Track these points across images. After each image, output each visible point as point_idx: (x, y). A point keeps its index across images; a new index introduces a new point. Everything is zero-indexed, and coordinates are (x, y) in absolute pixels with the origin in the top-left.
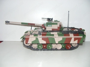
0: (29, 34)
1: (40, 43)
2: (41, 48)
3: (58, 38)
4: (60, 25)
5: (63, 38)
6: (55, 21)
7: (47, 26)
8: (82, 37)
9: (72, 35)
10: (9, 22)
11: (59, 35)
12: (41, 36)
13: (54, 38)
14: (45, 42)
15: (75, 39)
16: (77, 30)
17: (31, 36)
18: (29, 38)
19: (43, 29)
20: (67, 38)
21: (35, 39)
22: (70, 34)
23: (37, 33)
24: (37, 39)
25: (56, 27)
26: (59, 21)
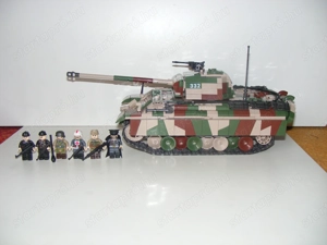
0: (139, 110)
1: (171, 133)
2: (172, 148)
3: (218, 122)
4: (225, 85)
5: (231, 121)
6: (210, 71)
7: (188, 87)
8: (284, 118)
9: (255, 114)
10: (77, 75)
11: (221, 113)
12: (172, 115)
13: (207, 121)
14: (181, 132)
15: (264, 125)
16: (272, 98)
17: (144, 115)
18: (139, 121)
19: (178, 94)
20: (241, 121)
21: (156, 124)
22: (251, 111)
23: (161, 107)
24: (161, 123)
25: (212, 89)
26: (221, 73)
